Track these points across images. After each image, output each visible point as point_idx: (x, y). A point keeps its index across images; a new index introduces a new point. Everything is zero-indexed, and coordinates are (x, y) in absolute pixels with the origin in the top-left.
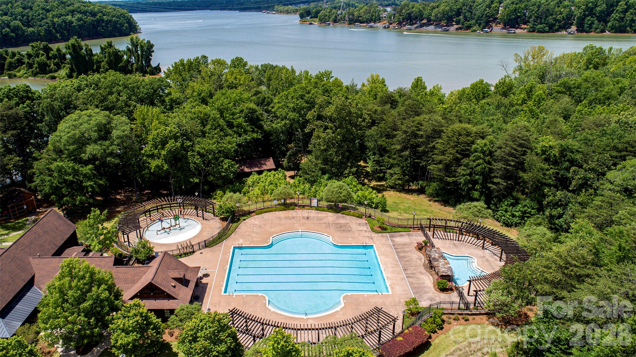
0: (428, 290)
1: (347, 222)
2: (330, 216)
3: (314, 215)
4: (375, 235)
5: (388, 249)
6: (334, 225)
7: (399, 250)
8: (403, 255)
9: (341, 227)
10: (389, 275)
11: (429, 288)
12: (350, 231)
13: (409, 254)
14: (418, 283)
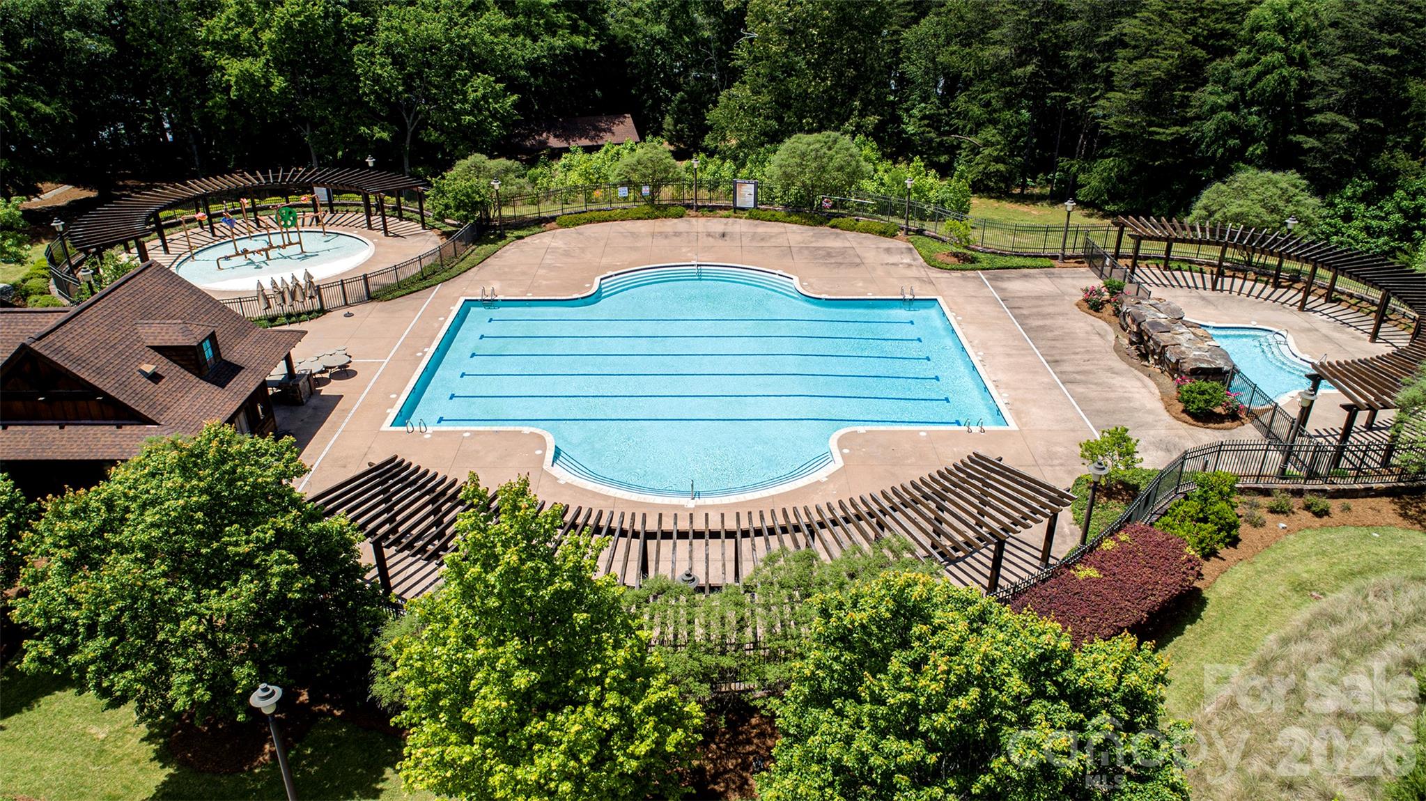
0: (1150, 418)
1: (848, 245)
2: (796, 233)
3: (744, 229)
4: (939, 275)
5: (989, 310)
6: (806, 252)
7: (1025, 312)
8: (1041, 323)
9: (829, 255)
10: (1001, 376)
11: (1150, 412)
12: (858, 265)
13: (1060, 321)
14: (1107, 400)
